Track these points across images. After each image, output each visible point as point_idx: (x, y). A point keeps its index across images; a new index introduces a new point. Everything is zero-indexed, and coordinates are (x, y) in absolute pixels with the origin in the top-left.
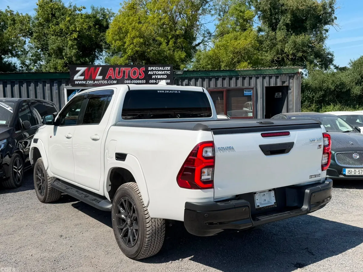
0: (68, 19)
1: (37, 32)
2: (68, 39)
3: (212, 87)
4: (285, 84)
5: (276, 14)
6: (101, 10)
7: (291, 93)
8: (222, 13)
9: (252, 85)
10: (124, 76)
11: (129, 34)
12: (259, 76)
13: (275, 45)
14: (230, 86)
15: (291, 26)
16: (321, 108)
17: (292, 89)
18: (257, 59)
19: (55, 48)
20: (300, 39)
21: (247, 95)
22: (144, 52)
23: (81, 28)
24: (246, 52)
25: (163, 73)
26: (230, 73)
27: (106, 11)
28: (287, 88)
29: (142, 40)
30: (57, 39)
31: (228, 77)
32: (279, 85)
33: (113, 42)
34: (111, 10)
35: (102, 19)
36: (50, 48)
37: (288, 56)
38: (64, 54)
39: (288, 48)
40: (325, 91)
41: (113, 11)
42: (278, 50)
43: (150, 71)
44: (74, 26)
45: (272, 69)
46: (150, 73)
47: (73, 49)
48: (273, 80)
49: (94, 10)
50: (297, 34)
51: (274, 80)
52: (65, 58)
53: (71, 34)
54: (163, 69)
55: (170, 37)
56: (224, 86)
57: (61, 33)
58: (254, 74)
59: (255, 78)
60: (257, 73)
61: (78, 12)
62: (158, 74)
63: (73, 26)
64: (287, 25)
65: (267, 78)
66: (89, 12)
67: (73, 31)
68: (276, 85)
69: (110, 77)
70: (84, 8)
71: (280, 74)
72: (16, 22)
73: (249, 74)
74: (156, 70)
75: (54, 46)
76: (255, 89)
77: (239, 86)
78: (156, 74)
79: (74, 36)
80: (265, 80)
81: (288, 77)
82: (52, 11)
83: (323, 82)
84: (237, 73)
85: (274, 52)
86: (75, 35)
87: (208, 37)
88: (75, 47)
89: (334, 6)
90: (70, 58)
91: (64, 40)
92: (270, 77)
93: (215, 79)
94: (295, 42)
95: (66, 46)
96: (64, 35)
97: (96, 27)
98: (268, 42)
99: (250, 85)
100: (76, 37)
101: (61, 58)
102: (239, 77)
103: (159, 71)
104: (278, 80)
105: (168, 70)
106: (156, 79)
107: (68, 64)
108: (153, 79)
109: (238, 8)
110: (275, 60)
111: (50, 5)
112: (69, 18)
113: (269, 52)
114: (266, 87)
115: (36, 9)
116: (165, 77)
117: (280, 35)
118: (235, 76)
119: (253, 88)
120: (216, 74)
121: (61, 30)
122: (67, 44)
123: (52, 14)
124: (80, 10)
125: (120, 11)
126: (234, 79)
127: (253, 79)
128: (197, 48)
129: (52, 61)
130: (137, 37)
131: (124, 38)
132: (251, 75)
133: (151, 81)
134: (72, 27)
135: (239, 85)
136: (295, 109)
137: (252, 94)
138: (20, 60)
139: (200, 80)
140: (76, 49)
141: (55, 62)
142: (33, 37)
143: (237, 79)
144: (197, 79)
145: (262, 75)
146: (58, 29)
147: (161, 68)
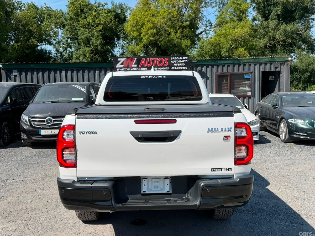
0: (94, 14)
1: (69, 25)
2: (94, 31)
3: (219, 72)
4: (278, 70)
5: (268, 6)
6: (120, 5)
7: (282, 76)
8: (221, 6)
9: (251, 71)
10: (153, 64)
11: (144, 27)
12: (257, 63)
13: (267, 33)
14: (233, 71)
15: (282, 16)
16: (307, 87)
17: (283, 74)
18: (252, 45)
19: (84, 38)
20: (290, 27)
21: (247, 78)
22: (157, 41)
23: (105, 22)
24: (242, 40)
25: (182, 61)
26: (234, 61)
27: (123, 5)
28: (279, 72)
29: (155, 31)
30: (85, 31)
31: (232, 64)
32: (272, 70)
33: (132, 32)
34: (127, 5)
35: (120, 13)
36: (79, 38)
37: (279, 42)
38: (91, 43)
39: (279, 36)
40: (311, 73)
41: (129, 6)
42: (270, 37)
43: (173, 60)
44: (99, 19)
45: (267, 58)
46: (172, 62)
47: (98, 39)
48: (268, 66)
49: (113, 5)
50: (287, 23)
52: (92, 46)
53: (97, 26)
54: (182, 59)
55: (178, 27)
56: (229, 72)
57: (88, 26)
58: (253, 61)
59: (253, 64)
60: (255, 61)
61: (101, 8)
62: (179, 63)
64: (278, 15)
66: (110, 7)
67: (99, 24)
68: (270, 70)
69: (143, 65)
70: (107, 4)
71: (274, 62)
72: (52, 16)
73: (248, 62)
74: (176, 60)
75: (84, 37)
76: (253, 74)
77: (241, 71)
78: (177, 63)
79: (99, 29)
80: (261, 67)
81: (280, 64)
82: (81, 7)
83: (309, 65)
84: (239, 61)
85: (266, 39)
86: (100, 27)
87: (209, 27)
90: (96, 46)
91: (91, 32)
92: (266, 64)
93: (221, 66)
94: (285, 31)
95: (93, 37)
96: (91, 28)
97: (116, 20)
98: (262, 31)
99: (249, 70)
100: (101, 29)
101: (89, 46)
102: (241, 64)
103: (179, 60)
104: (272, 66)
105: (186, 60)
106: (176, 66)
107: (94, 51)
108: (175, 66)
109: (235, 1)
110: (268, 45)
111: (79, 2)
112: (95, 13)
113: (262, 39)
114: (262, 72)
115: (67, 6)
117: (272, 24)
118: (237, 63)
119: (252, 73)
120: (222, 62)
121: (89, 23)
122: (94, 35)
123: (81, 10)
124: (103, 6)
125: (136, 7)
126: (237, 66)
127: (252, 66)
128: (200, 36)
129: (82, 48)
130: (151, 29)
131: (140, 29)
132: (250, 62)
133: (173, 68)
134: (97, 21)
136: (285, 89)
137: (251, 78)
138: (55, 48)
139: (210, 67)
140: (100, 39)
141: (84, 50)
142: (66, 29)
143: (239, 65)
144: (207, 66)
145: (259, 62)
146: (86, 22)
147: (180, 58)
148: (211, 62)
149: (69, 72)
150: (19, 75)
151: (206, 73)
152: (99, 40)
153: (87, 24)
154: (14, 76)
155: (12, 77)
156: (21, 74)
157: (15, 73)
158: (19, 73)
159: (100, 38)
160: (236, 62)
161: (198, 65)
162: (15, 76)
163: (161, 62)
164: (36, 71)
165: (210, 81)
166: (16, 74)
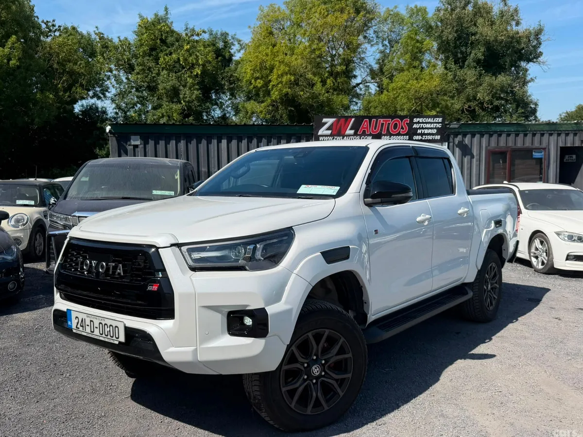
0: (186, 47)
1: (141, 65)
2: (186, 76)
3: (493, 145)
5: (462, 46)
6: (222, 34)
9: (544, 145)
10: (381, 130)
11: (275, 70)
12: (552, 132)
13: (464, 88)
14: (515, 145)
15: (483, 62)
19: (168, 87)
20: (499, 81)
21: (537, 157)
22: (296, 96)
23: (204, 61)
25: (432, 126)
26: (517, 127)
29: (293, 78)
31: (513, 132)
32: (577, 145)
35: (223, 48)
36: (160, 87)
37: (482, 103)
38: (181, 96)
39: (482, 94)
41: (238, 37)
42: (469, 96)
43: (416, 123)
46: (415, 126)
47: (194, 90)
48: (570, 137)
49: (211, 34)
50: (495, 74)
51: (572, 138)
52: (182, 102)
53: (191, 68)
54: (432, 121)
56: (508, 145)
57: (174, 67)
58: (547, 129)
59: (548, 135)
60: (550, 129)
61: (196, 38)
62: (426, 128)
63: (194, 56)
65: (563, 136)
66: (206, 36)
67: (193, 65)
68: (574, 144)
69: (364, 131)
70: (204, 32)
71: (579, 130)
73: (540, 129)
74: (423, 123)
75: (168, 85)
78: (423, 128)
79: (195, 72)
80: (560, 138)
82: (162, 35)
84: (526, 128)
85: (463, 97)
86: (198, 71)
88: (197, 87)
89: (541, 38)
90: (190, 102)
91: (181, 77)
92: (567, 135)
93: (496, 135)
94: (491, 85)
96: (180, 70)
97: (219, 60)
98: (455, 85)
99: (540, 144)
100: (199, 73)
101: (177, 102)
102: (528, 132)
103: (426, 123)
104: (577, 138)
105: (439, 123)
106: (422, 134)
107: (186, 110)
108: (419, 134)
109: (413, 36)
111: (159, 27)
112: (188, 46)
113: (456, 98)
114: (561, 147)
115: (135, 32)
116: (435, 131)
118: (522, 131)
119: (545, 148)
120: (498, 129)
121: (177, 62)
122: (186, 83)
123: (161, 40)
126: (521, 135)
127: (546, 136)
128: (357, 90)
129: (165, 105)
130: (287, 74)
131: (268, 75)
133: (415, 137)
134: (191, 59)
135: (528, 144)
137: (543, 157)
138: (115, 103)
139: (478, 136)
140: (198, 90)
141: (168, 107)
142: (135, 71)
143: (525, 135)
144: (473, 136)
145: (557, 131)
146: (171, 60)
147: (430, 120)
148: (480, 127)
149: (235, 141)
150: (142, 146)
151: (470, 147)
152: (195, 92)
153: (174, 63)
154: (132, 147)
155: (130, 148)
156: (146, 143)
157: (136, 141)
158: (142, 142)
159: (196, 88)
160: (520, 129)
161: (457, 133)
162: (136, 146)
163: (396, 125)
164: (174, 138)
165: (477, 161)
166: (138, 143)
